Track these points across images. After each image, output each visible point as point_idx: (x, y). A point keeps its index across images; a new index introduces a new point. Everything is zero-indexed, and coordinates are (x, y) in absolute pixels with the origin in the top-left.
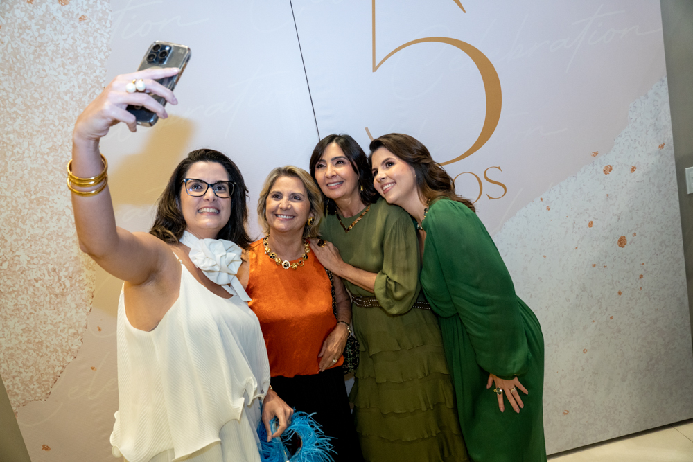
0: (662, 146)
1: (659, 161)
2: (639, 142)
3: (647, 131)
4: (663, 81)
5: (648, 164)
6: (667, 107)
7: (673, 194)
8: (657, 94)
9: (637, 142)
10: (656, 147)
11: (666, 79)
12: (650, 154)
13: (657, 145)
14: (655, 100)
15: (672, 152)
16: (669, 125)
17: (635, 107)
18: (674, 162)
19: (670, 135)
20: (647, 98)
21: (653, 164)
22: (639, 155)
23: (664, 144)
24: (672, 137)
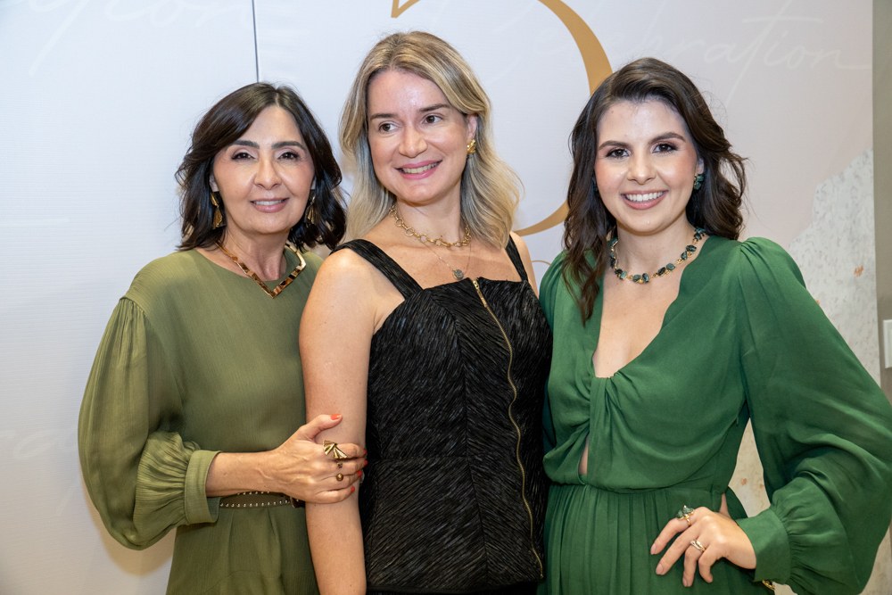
0: (859, 271)
1: (854, 298)
2: (826, 256)
3: (839, 240)
4: (867, 157)
5: (837, 299)
6: (869, 203)
7: (872, 362)
8: (857, 177)
9: (823, 257)
10: (851, 274)
11: (871, 154)
12: (840, 282)
13: (852, 268)
14: (853, 187)
15: (873, 284)
16: (871, 234)
17: (824, 192)
18: (874, 303)
19: (871, 254)
20: (843, 180)
21: (844, 301)
22: (825, 281)
23: (862, 269)
24: (873, 256)
